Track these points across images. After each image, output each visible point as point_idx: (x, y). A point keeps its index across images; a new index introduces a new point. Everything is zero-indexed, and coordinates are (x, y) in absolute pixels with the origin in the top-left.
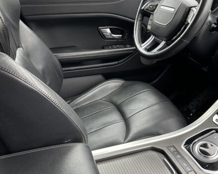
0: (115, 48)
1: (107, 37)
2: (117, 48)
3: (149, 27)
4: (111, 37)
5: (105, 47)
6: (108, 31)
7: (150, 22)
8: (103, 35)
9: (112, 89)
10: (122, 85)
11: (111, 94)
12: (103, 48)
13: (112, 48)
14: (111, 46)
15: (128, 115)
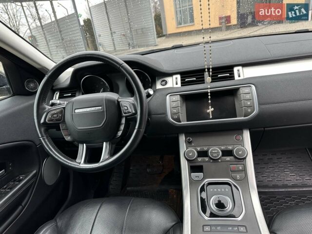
7: (65, 133)
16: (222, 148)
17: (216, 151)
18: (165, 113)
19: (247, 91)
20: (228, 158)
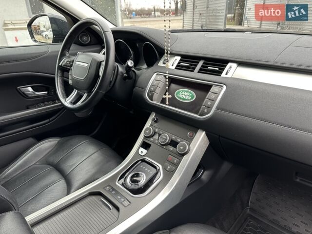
0: (42, 106)
1: (30, 96)
2: (45, 105)
3: (70, 82)
4: (36, 95)
5: (29, 107)
6: (30, 89)
7: (70, 77)
8: (25, 94)
9: (46, 149)
10: (58, 143)
11: (46, 155)
12: (28, 108)
13: (39, 107)
14: (37, 104)
15: (68, 171)
16: (173, 137)
17: (165, 138)
18: (144, 88)
19: (217, 90)
20: (171, 148)
